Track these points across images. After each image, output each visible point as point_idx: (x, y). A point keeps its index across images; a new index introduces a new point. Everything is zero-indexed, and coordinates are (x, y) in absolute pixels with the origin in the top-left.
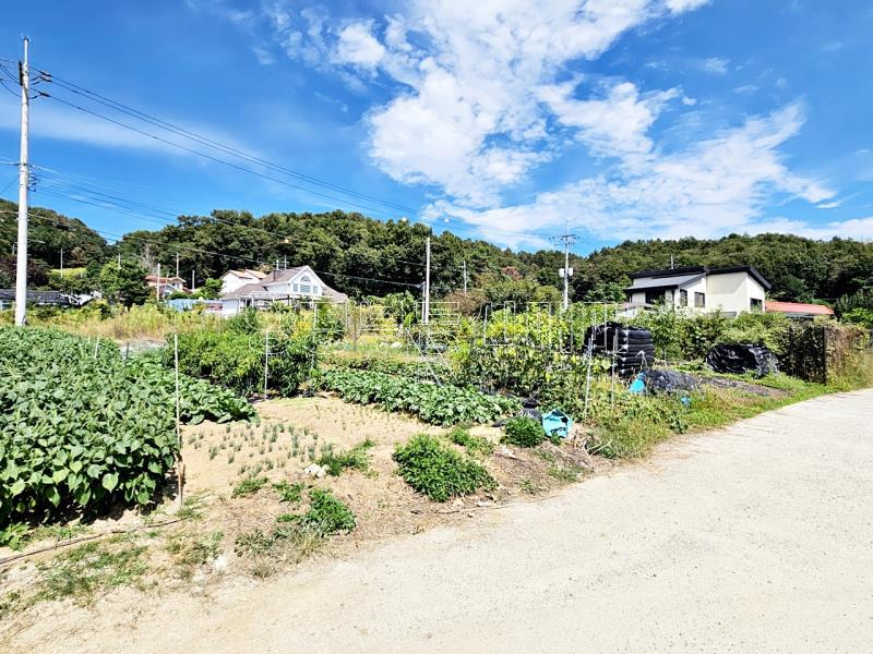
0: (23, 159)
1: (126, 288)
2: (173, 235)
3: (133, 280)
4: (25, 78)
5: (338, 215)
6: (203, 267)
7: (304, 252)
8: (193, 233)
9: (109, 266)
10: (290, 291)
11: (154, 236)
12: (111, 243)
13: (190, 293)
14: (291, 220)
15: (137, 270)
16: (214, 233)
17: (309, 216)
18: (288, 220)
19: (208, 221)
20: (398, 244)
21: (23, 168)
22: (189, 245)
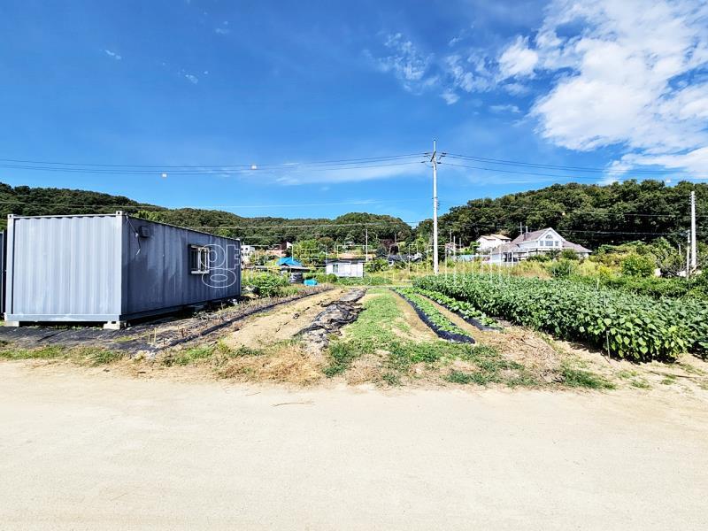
0: (435, 196)
2: (447, 219)
5: (555, 188)
7: (534, 218)
8: (458, 216)
10: (538, 246)
12: (413, 228)
13: (460, 251)
14: (519, 198)
16: (470, 214)
17: (533, 192)
18: (516, 198)
19: (466, 208)
20: (626, 201)
21: (435, 200)
22: (456, 224)
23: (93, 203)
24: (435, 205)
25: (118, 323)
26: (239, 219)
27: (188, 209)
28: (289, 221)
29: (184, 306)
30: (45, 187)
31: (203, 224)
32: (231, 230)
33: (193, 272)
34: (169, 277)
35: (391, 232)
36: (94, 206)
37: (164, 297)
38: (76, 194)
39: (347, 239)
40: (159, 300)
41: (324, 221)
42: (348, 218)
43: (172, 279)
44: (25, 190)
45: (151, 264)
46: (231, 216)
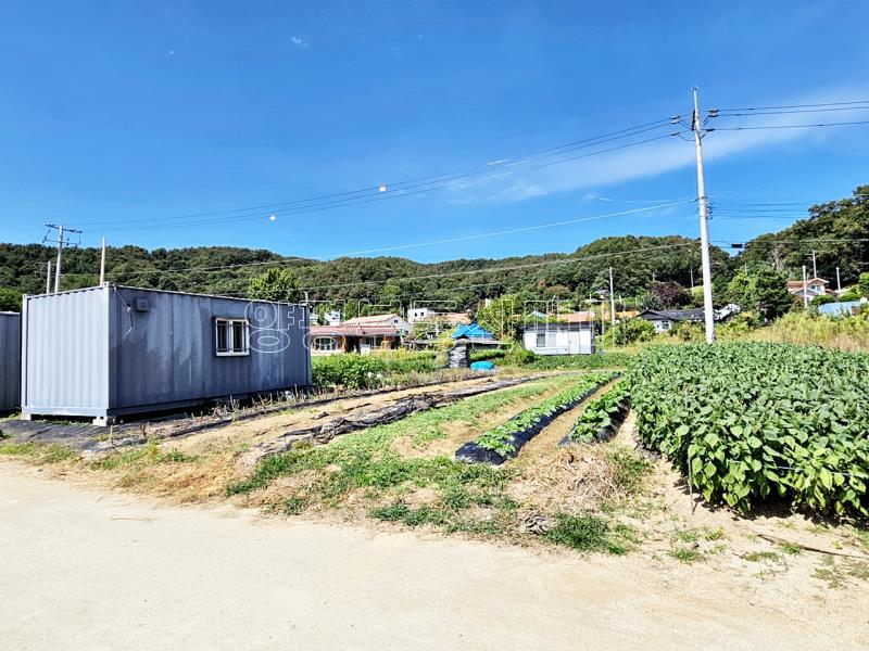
0: (701, 194)
1: (767, 299)
2: (804, 230)
3: (773, 288)
4: (697, 123)
6: (849, 261)
8: (831, 223)
9: (738, 277)
11: (780, 237)
12: (733, 255)
13: (836, 295)
15: (777, 277)
16: (860, 216)
19: (849, 204)
21: (702, 202)
22: (828, 238)
23: (231, 262)
24: (702, 212)
25: (106, 418)
26: (415, 267)
27: (344, 260)
28: (495, 263)
29: (206, 399)
30: (180, 248)
31: (364, 279)
32: (402, 286)
33: (219, 354)
34: (182, 360)
35: (684, 266)
36: (231, 266)
37: (172, 386)
38: (212, 252)
39: (594, 285)
40: (165, 390)
41: (554, 257)
42: (594, 249)
43: (186, 364)
44: (162, 254)
45: (151, 346)
46: (404, 263)
